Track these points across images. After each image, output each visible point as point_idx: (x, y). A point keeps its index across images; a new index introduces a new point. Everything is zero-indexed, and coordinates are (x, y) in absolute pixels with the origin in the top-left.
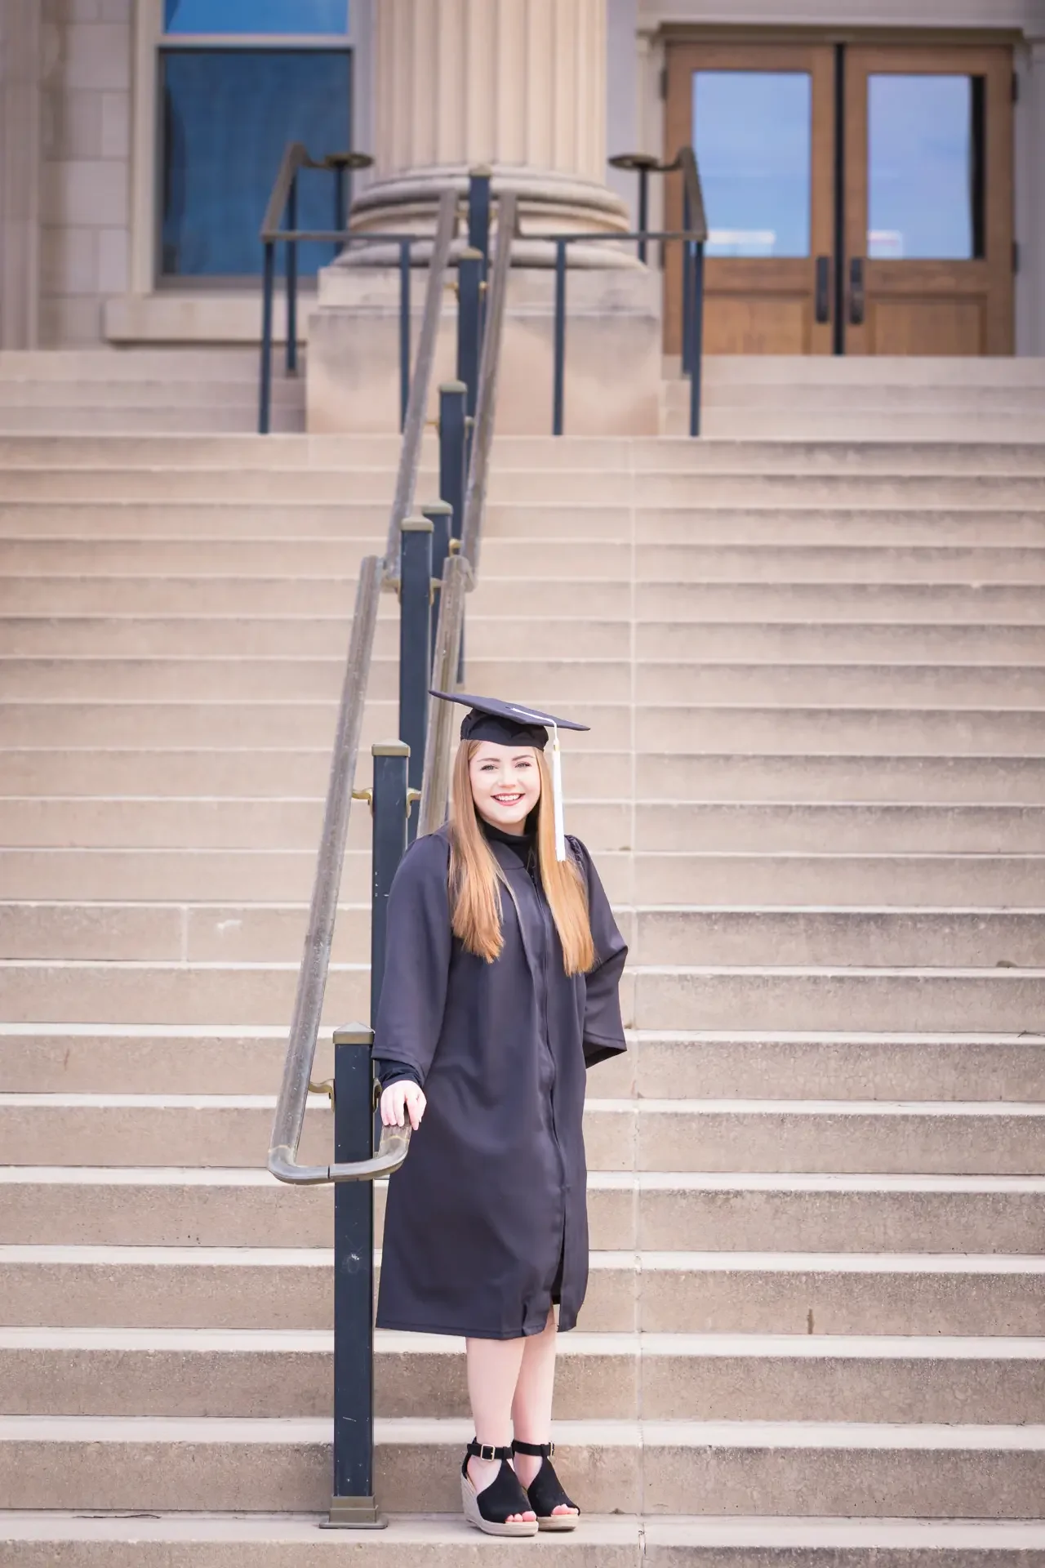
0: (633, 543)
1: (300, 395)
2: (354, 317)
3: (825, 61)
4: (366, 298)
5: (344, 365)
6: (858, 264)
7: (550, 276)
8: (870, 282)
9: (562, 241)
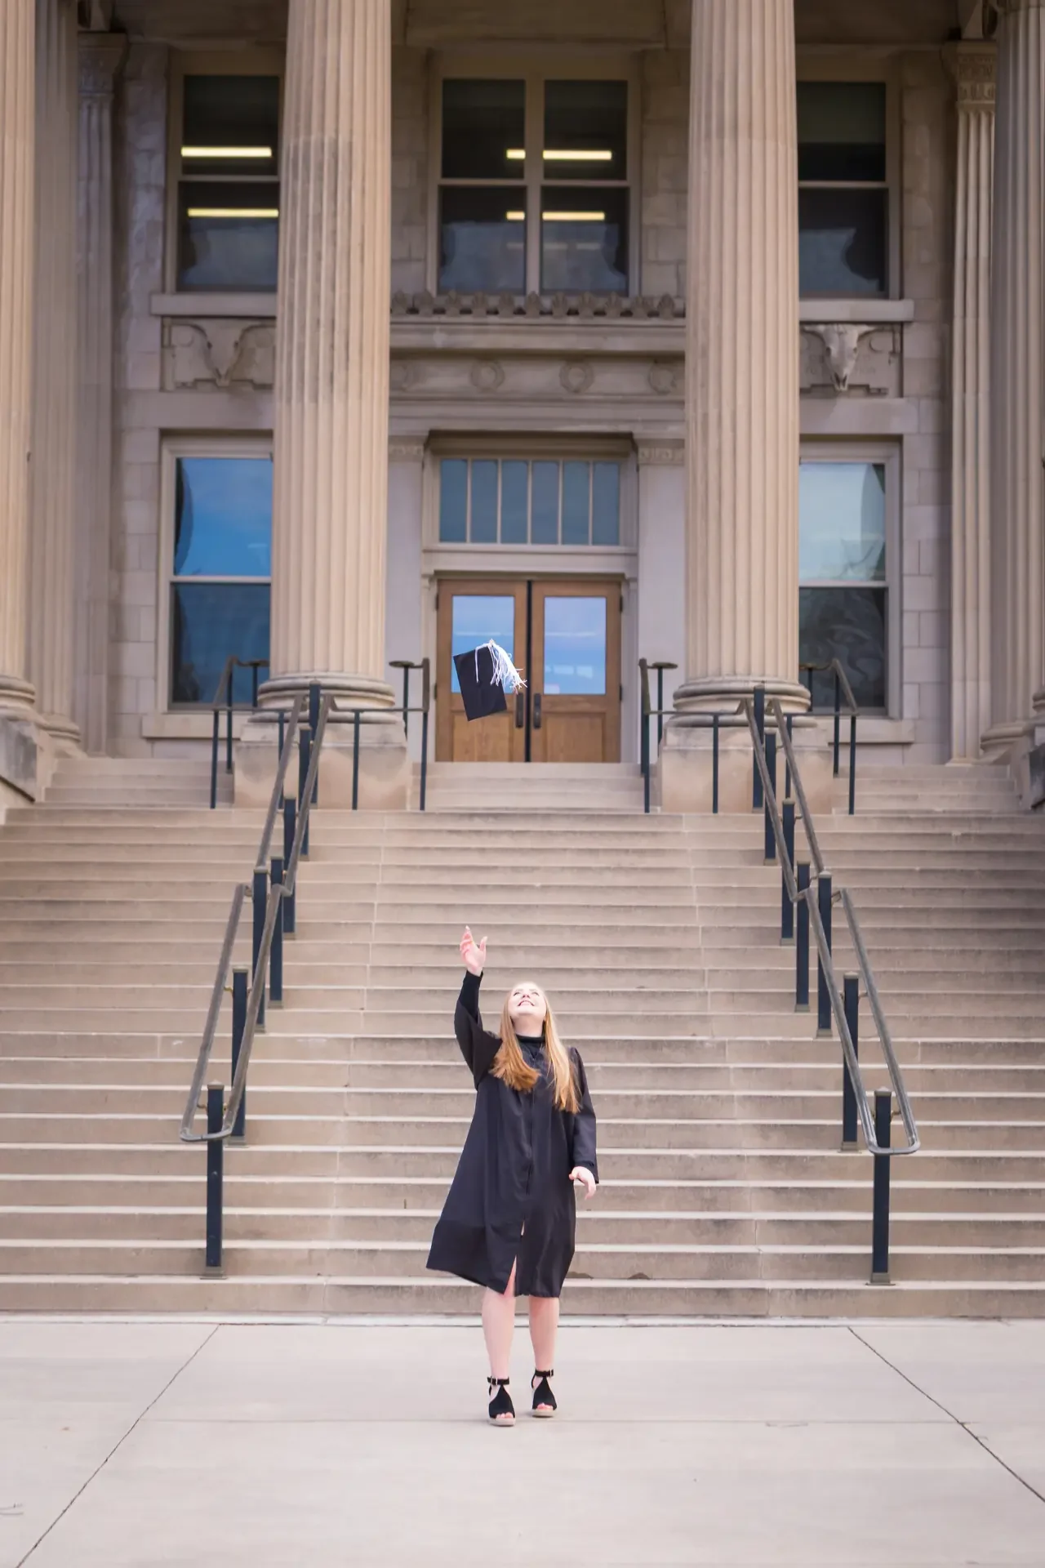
0: (380, 864)
1: (231, 785)
2: (258, 747)
3: (522, 591)
4: (264, 737)
5: (253, 771)
6: (538, 697)
7: (351, 727)
8: (545, 706)
9: (357, 711)
